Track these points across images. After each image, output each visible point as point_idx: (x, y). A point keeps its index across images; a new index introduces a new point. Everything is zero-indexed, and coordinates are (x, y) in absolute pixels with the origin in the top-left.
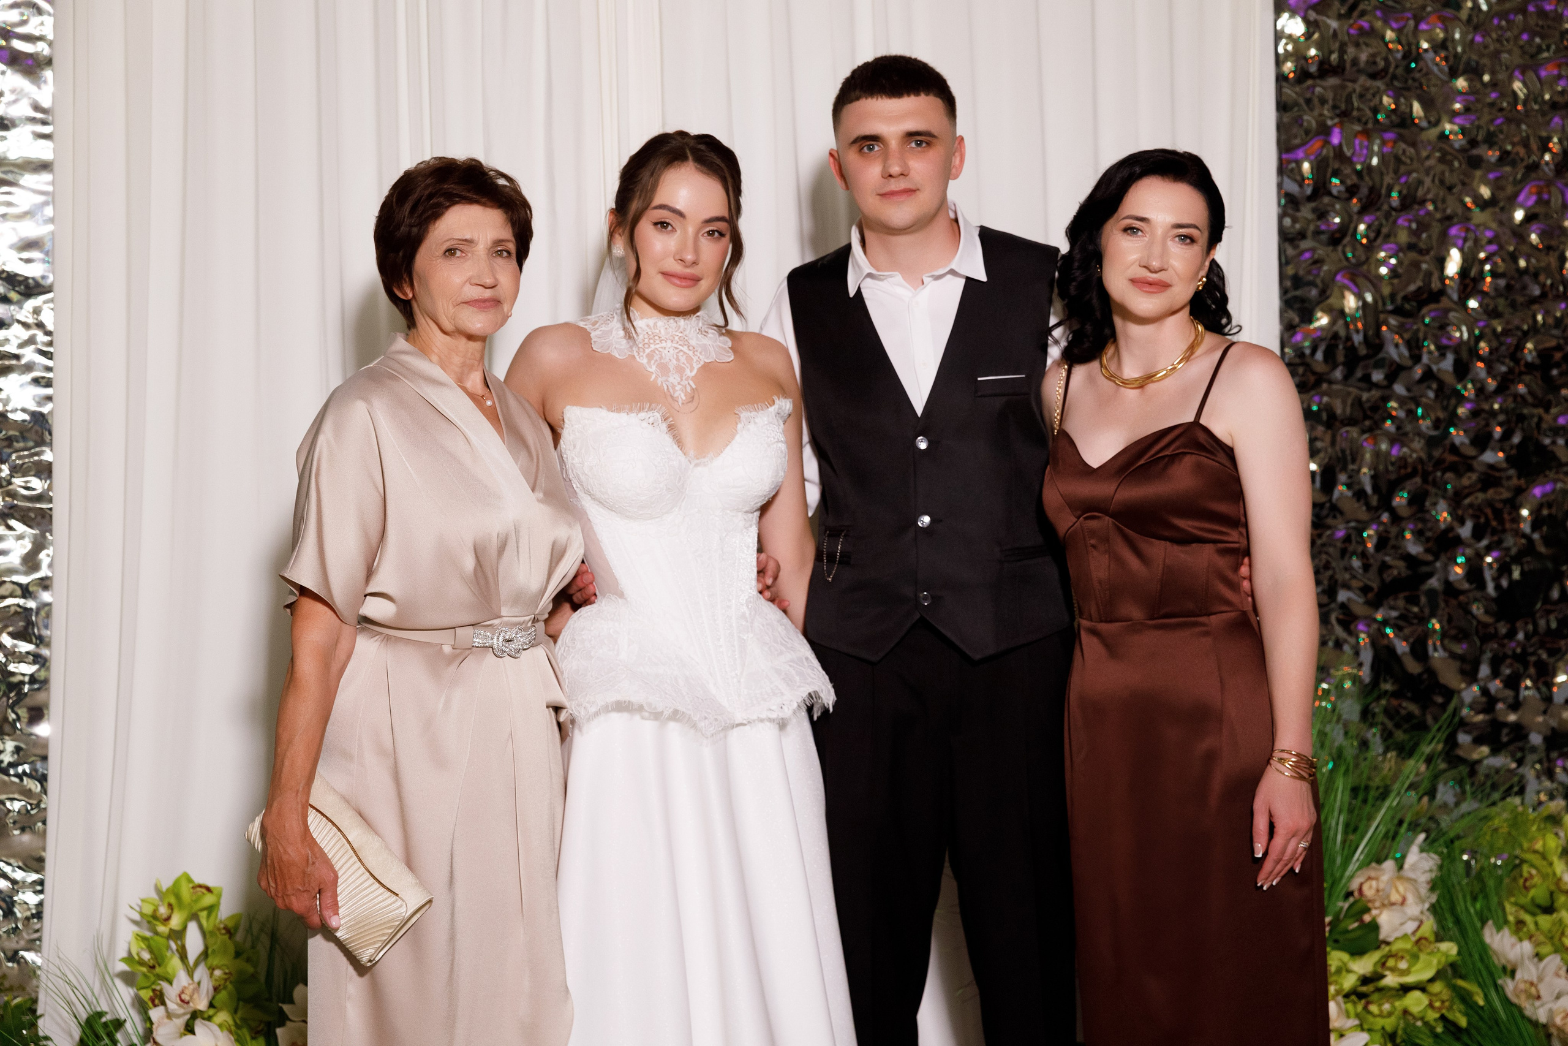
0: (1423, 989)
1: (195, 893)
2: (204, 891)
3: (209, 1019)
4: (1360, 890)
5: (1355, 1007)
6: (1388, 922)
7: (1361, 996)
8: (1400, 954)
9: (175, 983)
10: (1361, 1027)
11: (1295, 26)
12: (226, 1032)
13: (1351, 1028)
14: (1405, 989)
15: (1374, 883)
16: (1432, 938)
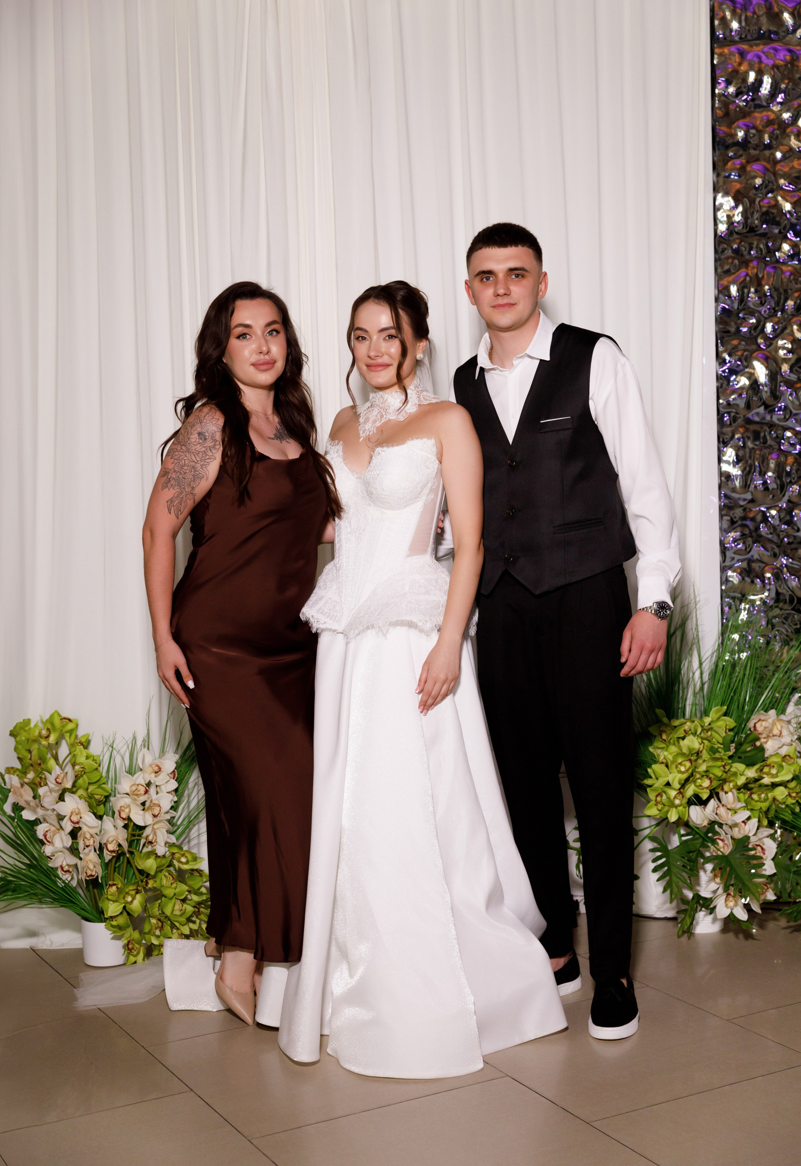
0: (786, 787)
1: (62, 723)
2: (67, 721)
3: (73, 793)
4: (755, 727)
5: (744, 796)
6: (770, 746)
7: (750, 789)
8: (772, 765)
9: (52, 774)
10: (746, 807)
11: (726, 202)
12: (83, 800)
13: (740, 808)
14: (774, 785)
15: (764, 723)
16: (795, 757)
